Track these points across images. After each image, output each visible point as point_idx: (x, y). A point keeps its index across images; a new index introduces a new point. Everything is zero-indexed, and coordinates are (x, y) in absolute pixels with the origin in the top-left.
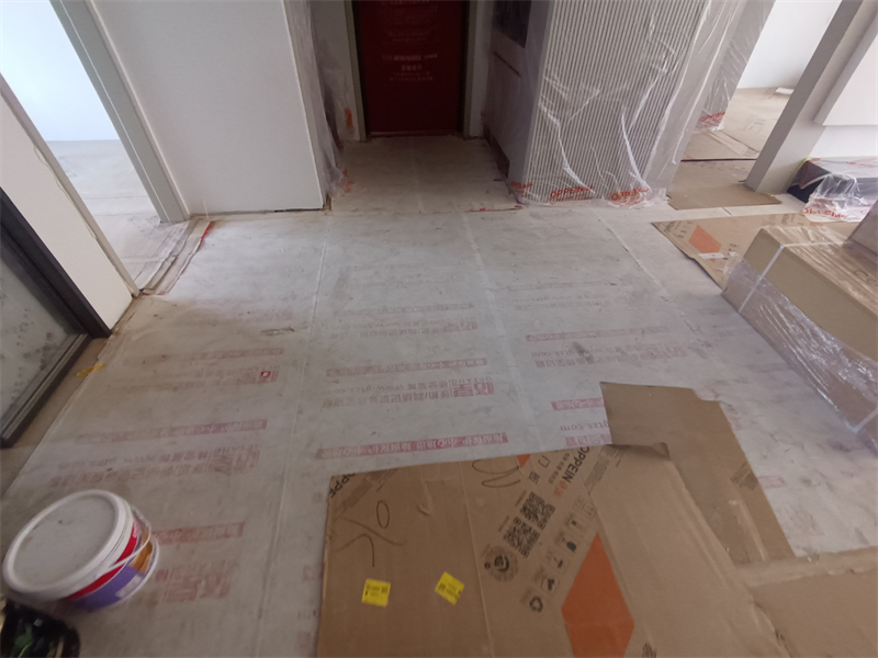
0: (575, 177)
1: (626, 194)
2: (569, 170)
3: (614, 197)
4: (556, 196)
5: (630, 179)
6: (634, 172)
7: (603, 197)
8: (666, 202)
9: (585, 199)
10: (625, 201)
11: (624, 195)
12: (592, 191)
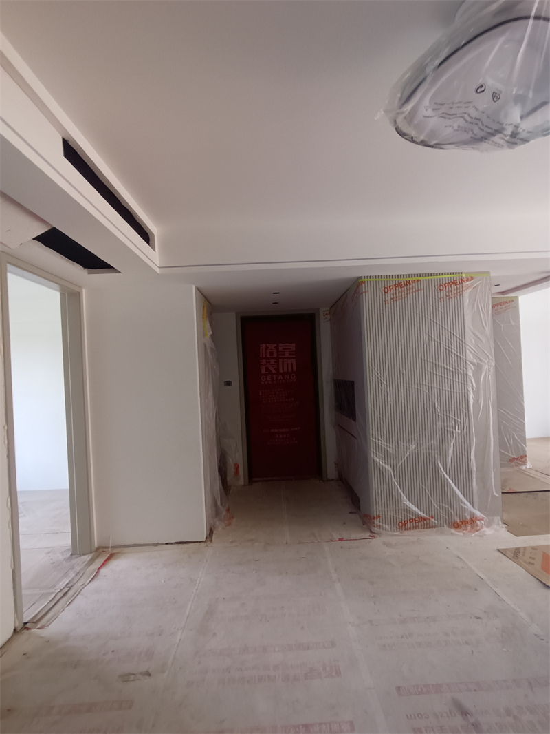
2: (409, 504)
3: (456, 526)
4: (403, 525)
6: (465, 504)
7: (445, 526)
8: (504, 529)
9: (430, 528)
10: (467, 530)
11: (464, 523)
12: (433, 520)
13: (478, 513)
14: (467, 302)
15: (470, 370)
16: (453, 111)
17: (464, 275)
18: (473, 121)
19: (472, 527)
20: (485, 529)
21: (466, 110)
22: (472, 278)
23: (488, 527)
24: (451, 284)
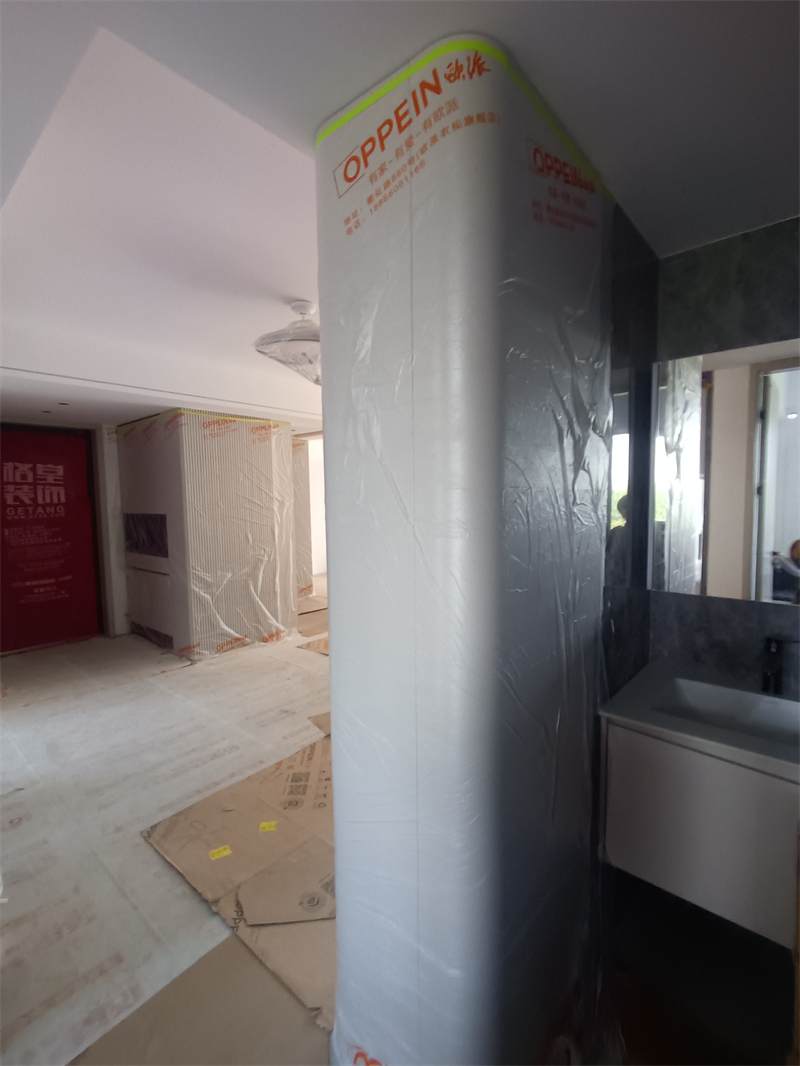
0: (232, 632)
1: (271, 636)
2: (226, 628)
3: (265, 640)
4: (220, 649)
5: (270, 625)
6: (271, 620)
7: (256, 642)
8: (299, 635)
9: (244, 646)
10: (273, 641)
12: (247, 639)
13: (282, 627)
15: (276, 506)
17: (271, 423)
19: (277, 639)
20: (286, 637)
22: (278, 426)
23: (288, 635)
24: (262, 428)
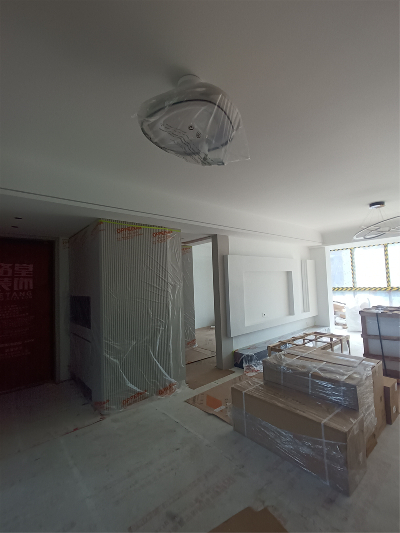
0: (135, 388)
2: (130, 385)
3: (161, 393)
5: (165, 381)
6: (166, 376)
7: (154, 395)
8: (187, 387)
9: (145, 399)
10: (167, 394)
11: (165, 390)
12: (147, 393)
13: (173, 381)
14: (169, 246)
15: (170, 289)
16: (176, 133)
18: (185, 143)
19: (170, 391)
20: (177, 390)
21: (183, 136)
22: (172, 232)
23: (179, 388)
24: (161, 234)
